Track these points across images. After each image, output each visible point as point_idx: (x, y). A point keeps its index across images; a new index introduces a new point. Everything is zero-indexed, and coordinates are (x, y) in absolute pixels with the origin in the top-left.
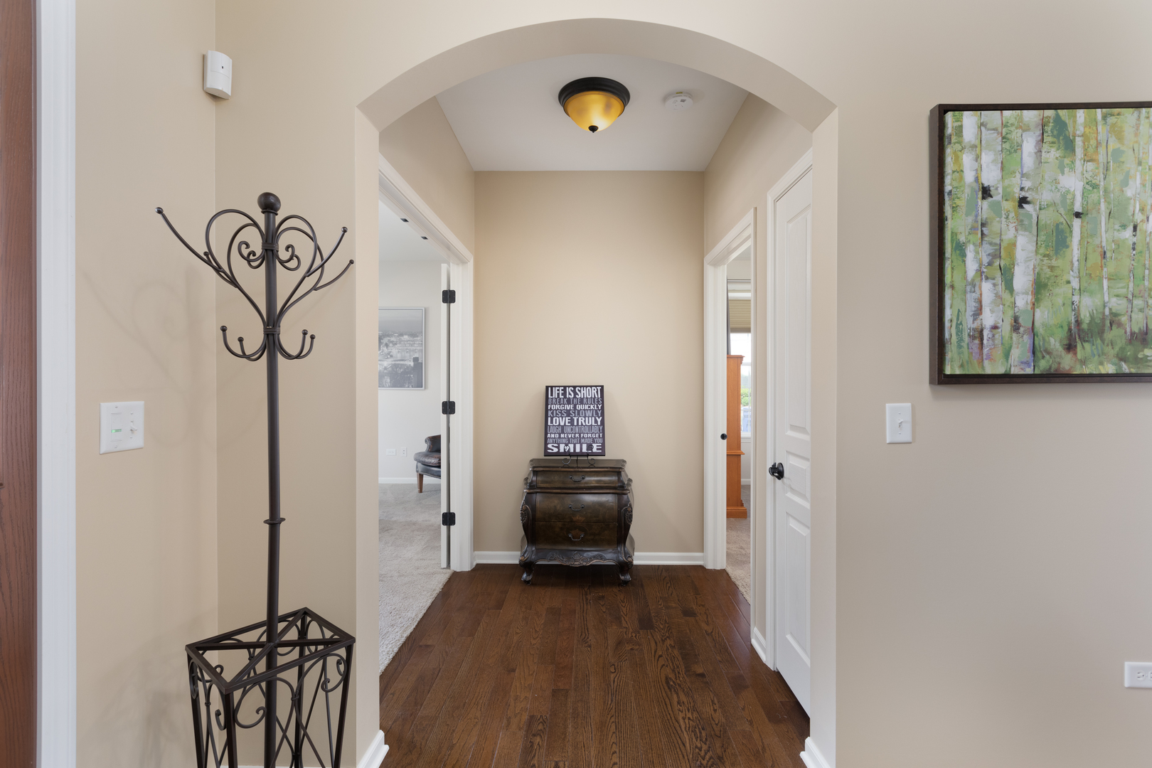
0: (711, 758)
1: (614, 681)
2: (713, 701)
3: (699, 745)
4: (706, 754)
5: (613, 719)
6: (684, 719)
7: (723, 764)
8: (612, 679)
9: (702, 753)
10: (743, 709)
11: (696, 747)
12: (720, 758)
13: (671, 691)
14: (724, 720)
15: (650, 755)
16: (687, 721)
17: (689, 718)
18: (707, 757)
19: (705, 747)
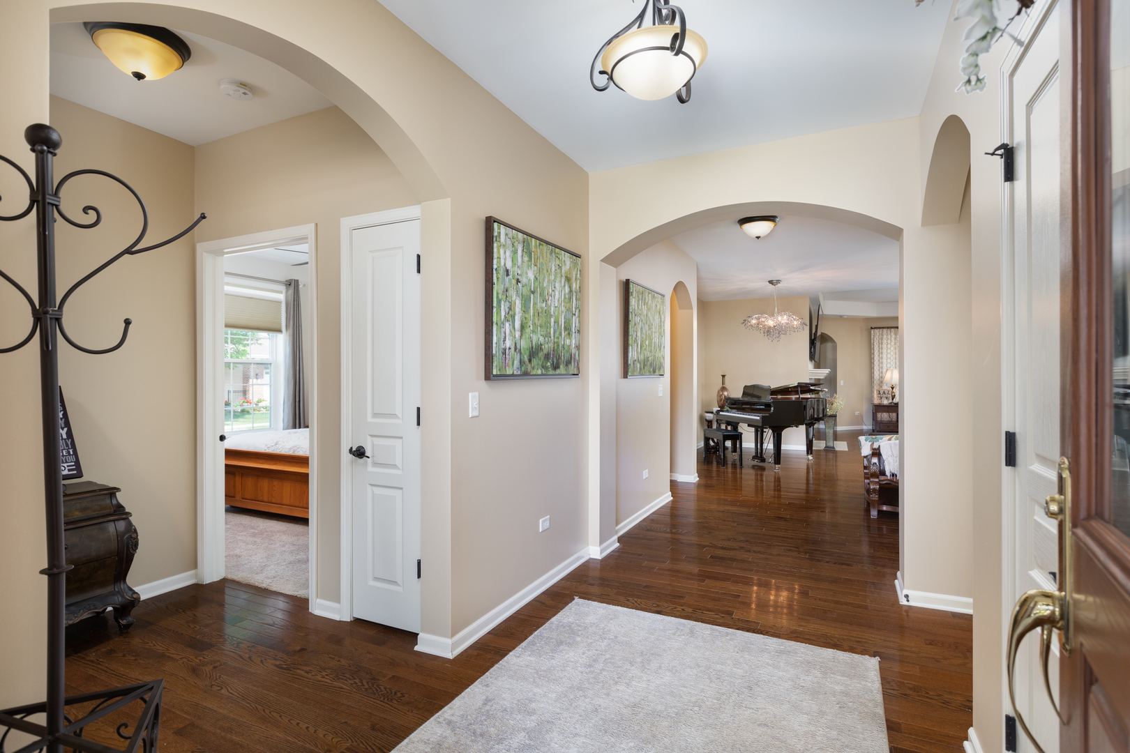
0: (368, 683)
1: (231, 693)
2: (330, 658)
3: (352, 682)
4: (362, 683)
5: (267, 711)
6: (324, 677)
7: (378, 680)
8: (227, 693)
9: (360, 684)
10: (356, 650)
11: (352, 684)
12: (374, 679)
13: (291, 670)
14: (351, 662)
15: (327, 708)
16: (326, 677)
17: (327, 675)
18: (365, 684)
19: (357, 681)
